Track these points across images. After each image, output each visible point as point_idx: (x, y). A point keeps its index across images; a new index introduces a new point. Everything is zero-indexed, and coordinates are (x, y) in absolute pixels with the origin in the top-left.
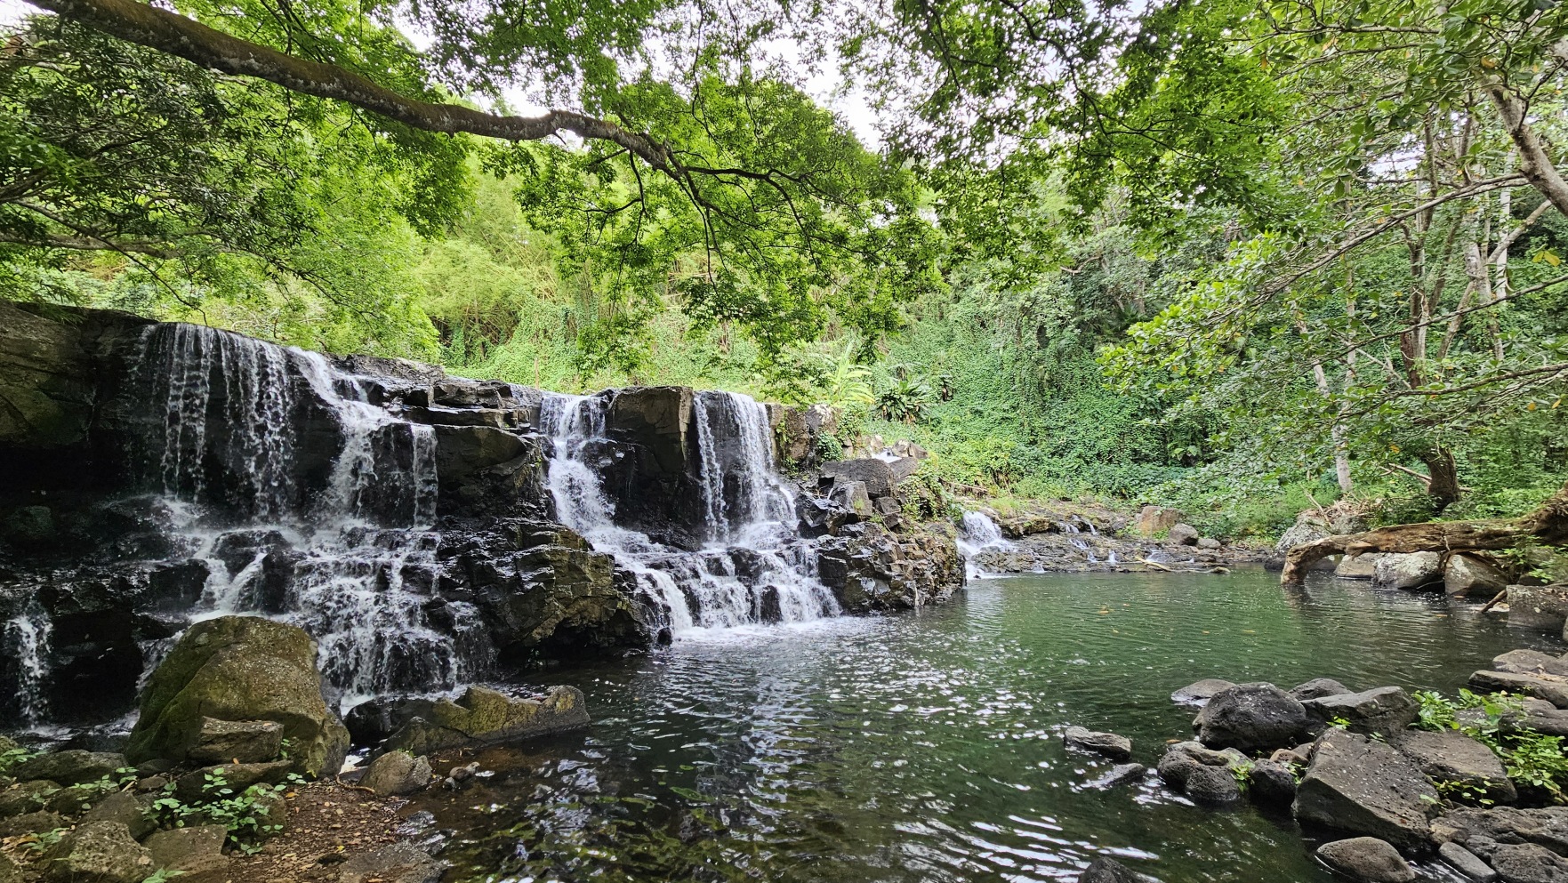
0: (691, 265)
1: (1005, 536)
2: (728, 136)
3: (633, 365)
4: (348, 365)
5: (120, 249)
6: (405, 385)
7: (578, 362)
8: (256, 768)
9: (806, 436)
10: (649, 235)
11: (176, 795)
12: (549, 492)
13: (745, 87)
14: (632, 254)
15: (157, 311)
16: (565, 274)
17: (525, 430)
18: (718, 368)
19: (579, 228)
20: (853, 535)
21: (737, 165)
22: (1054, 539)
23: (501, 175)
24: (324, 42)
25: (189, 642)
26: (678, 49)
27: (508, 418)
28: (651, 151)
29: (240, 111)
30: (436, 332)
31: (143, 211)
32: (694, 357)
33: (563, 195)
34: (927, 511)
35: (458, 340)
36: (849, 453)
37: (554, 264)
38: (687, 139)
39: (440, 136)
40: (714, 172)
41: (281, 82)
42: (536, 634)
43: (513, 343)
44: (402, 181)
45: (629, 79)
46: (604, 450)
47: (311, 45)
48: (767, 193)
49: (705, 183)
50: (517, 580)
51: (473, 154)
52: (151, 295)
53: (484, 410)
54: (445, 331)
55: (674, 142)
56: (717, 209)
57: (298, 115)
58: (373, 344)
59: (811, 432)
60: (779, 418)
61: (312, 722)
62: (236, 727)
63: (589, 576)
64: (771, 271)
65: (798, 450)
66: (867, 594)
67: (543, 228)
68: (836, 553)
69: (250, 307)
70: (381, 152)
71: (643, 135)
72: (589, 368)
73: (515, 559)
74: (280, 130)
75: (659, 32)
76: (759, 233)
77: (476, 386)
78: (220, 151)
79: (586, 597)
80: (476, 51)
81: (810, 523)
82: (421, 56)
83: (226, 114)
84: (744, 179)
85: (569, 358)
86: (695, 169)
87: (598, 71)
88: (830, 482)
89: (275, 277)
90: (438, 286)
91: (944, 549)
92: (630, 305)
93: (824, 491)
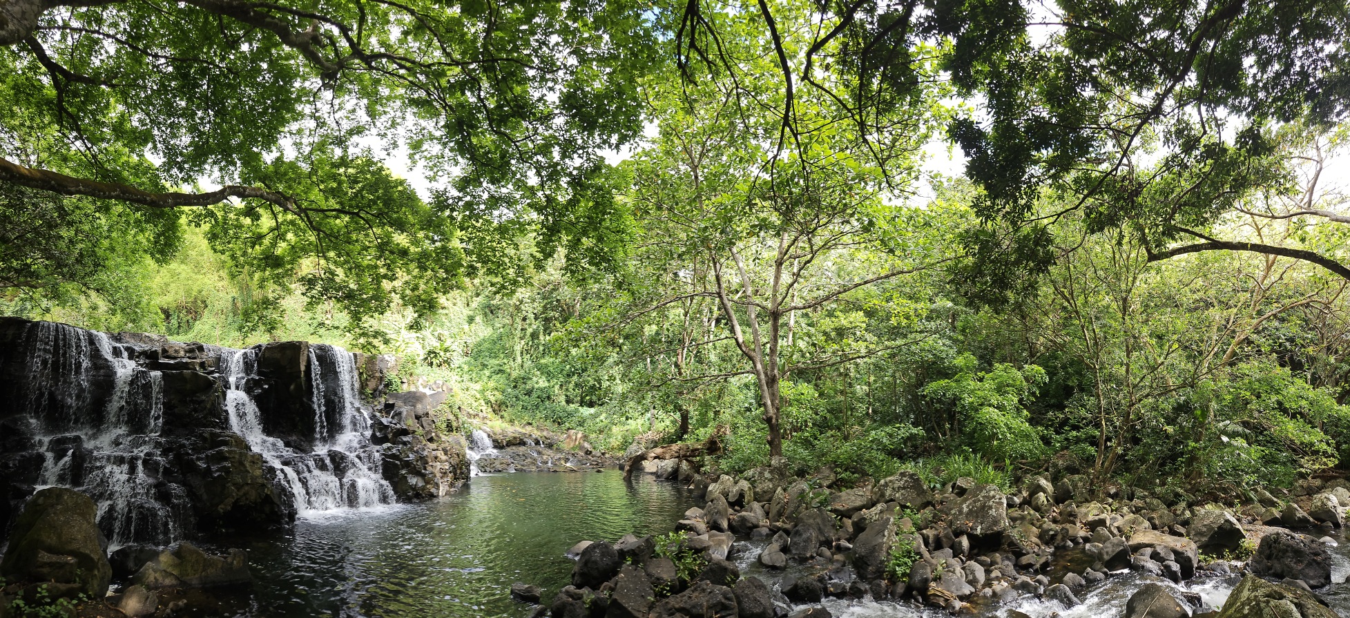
0: (308, 265)
1: (495, 447)
2: (332, 190)
3: (273, 328)
4: (118, 338)
5: (17, 286)
6: (146, 347)
7: (240, 329)
8: (63, 587)
9: (378, 375)
10: (281, 248)
11: (23, 598)
12: (226, 411)
13: (343, 162)
14: (272, 261)
15: (31, 315)
16: (233, 276)
17: (212, 372)
18: (324, 329)
19: (240, 249)
20: (405, 443)
21: (337, 207)
22: (522, 449)
23: (198, 225)
24: (111, 172)
25: (34, 502)
26: (301, 144)
27: (202, 365)
28: (281, 200)
29: (73, 211)
30: (163, 316)
31: (29, 266)
32: (310, 322)
33: (231, 232)
34: (450, 428)
35: (174, 322)
36: (405, 386)
37: (226, 271)
38: (306, 193)
39: (167, 209)
40: (323, 211)
41: (92, 195)
42: (221, 508)
43: (205, 319)
44: (146, 237)
45: (269, 162)
46: (257, 383)
47: (105, 174)
48: (357, 223)
49: (317, 218)
50: (208, 471)
51: (184, 216)
52: (29, 307)
53: (189, 361)
54: (167, 314)
55: (297, 194)
56: (324, 232)
57: (99, 210)
58: (130, 325)
59: (381, 372)
60: (361, 362)
61: (92, 559)
62: (54, 558)
63: (249, 469)
64: (358, 270)
65: (372, 384)
66: (411, 486)
67: (220, 251)
68: (394, 456)
69: (73, 310)
70: (137, 222)
71: (279, 192)
72: (246, 332)
73: (207, 456)
74: (91, 218)
75: (288, 135)
76: (351, 247)
77: (184, 346)
78: (64, 232)
79: (248, 484)
80: (185, 162)
81: (378, 434)
82: (157, 169)
83: (68, 214)
84: (343, 216)
85: (236, 325)
86: (311, 210)
87: (251, 161)
88: (392, 406)
89: (84, 292)
90: (164, 290)
91: (458, 455)
92: (272, 290)
93: (388, 413)
